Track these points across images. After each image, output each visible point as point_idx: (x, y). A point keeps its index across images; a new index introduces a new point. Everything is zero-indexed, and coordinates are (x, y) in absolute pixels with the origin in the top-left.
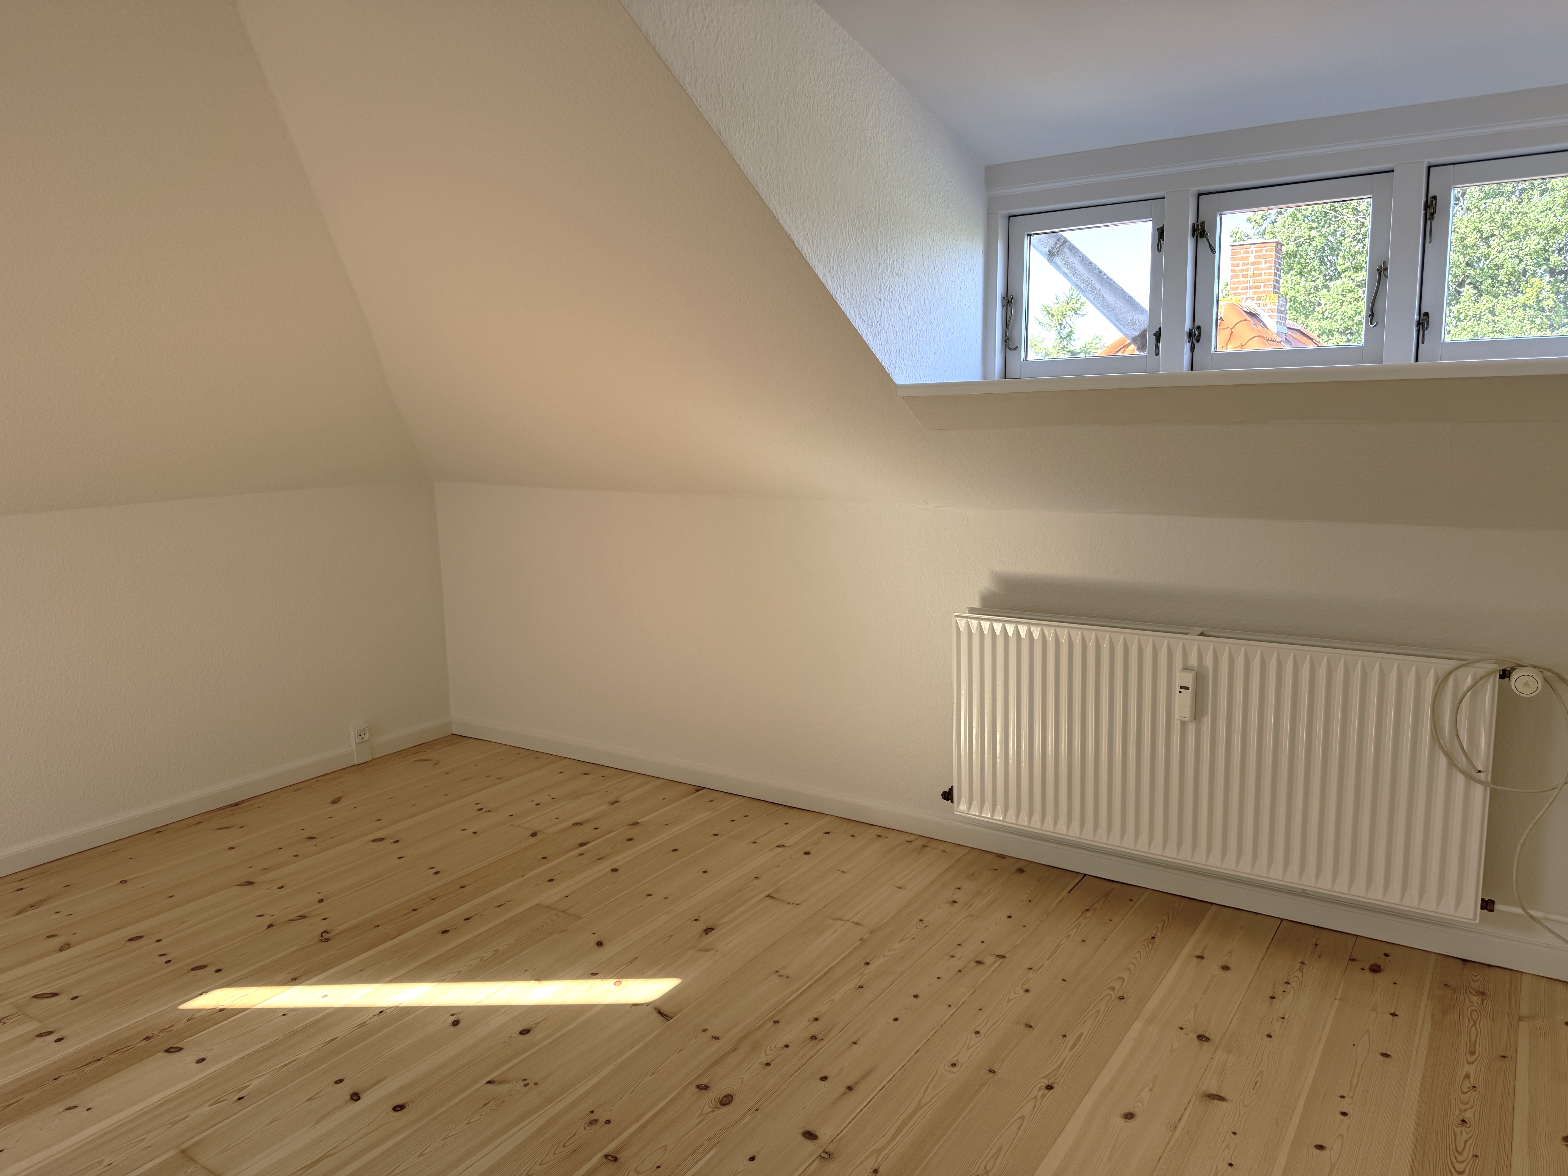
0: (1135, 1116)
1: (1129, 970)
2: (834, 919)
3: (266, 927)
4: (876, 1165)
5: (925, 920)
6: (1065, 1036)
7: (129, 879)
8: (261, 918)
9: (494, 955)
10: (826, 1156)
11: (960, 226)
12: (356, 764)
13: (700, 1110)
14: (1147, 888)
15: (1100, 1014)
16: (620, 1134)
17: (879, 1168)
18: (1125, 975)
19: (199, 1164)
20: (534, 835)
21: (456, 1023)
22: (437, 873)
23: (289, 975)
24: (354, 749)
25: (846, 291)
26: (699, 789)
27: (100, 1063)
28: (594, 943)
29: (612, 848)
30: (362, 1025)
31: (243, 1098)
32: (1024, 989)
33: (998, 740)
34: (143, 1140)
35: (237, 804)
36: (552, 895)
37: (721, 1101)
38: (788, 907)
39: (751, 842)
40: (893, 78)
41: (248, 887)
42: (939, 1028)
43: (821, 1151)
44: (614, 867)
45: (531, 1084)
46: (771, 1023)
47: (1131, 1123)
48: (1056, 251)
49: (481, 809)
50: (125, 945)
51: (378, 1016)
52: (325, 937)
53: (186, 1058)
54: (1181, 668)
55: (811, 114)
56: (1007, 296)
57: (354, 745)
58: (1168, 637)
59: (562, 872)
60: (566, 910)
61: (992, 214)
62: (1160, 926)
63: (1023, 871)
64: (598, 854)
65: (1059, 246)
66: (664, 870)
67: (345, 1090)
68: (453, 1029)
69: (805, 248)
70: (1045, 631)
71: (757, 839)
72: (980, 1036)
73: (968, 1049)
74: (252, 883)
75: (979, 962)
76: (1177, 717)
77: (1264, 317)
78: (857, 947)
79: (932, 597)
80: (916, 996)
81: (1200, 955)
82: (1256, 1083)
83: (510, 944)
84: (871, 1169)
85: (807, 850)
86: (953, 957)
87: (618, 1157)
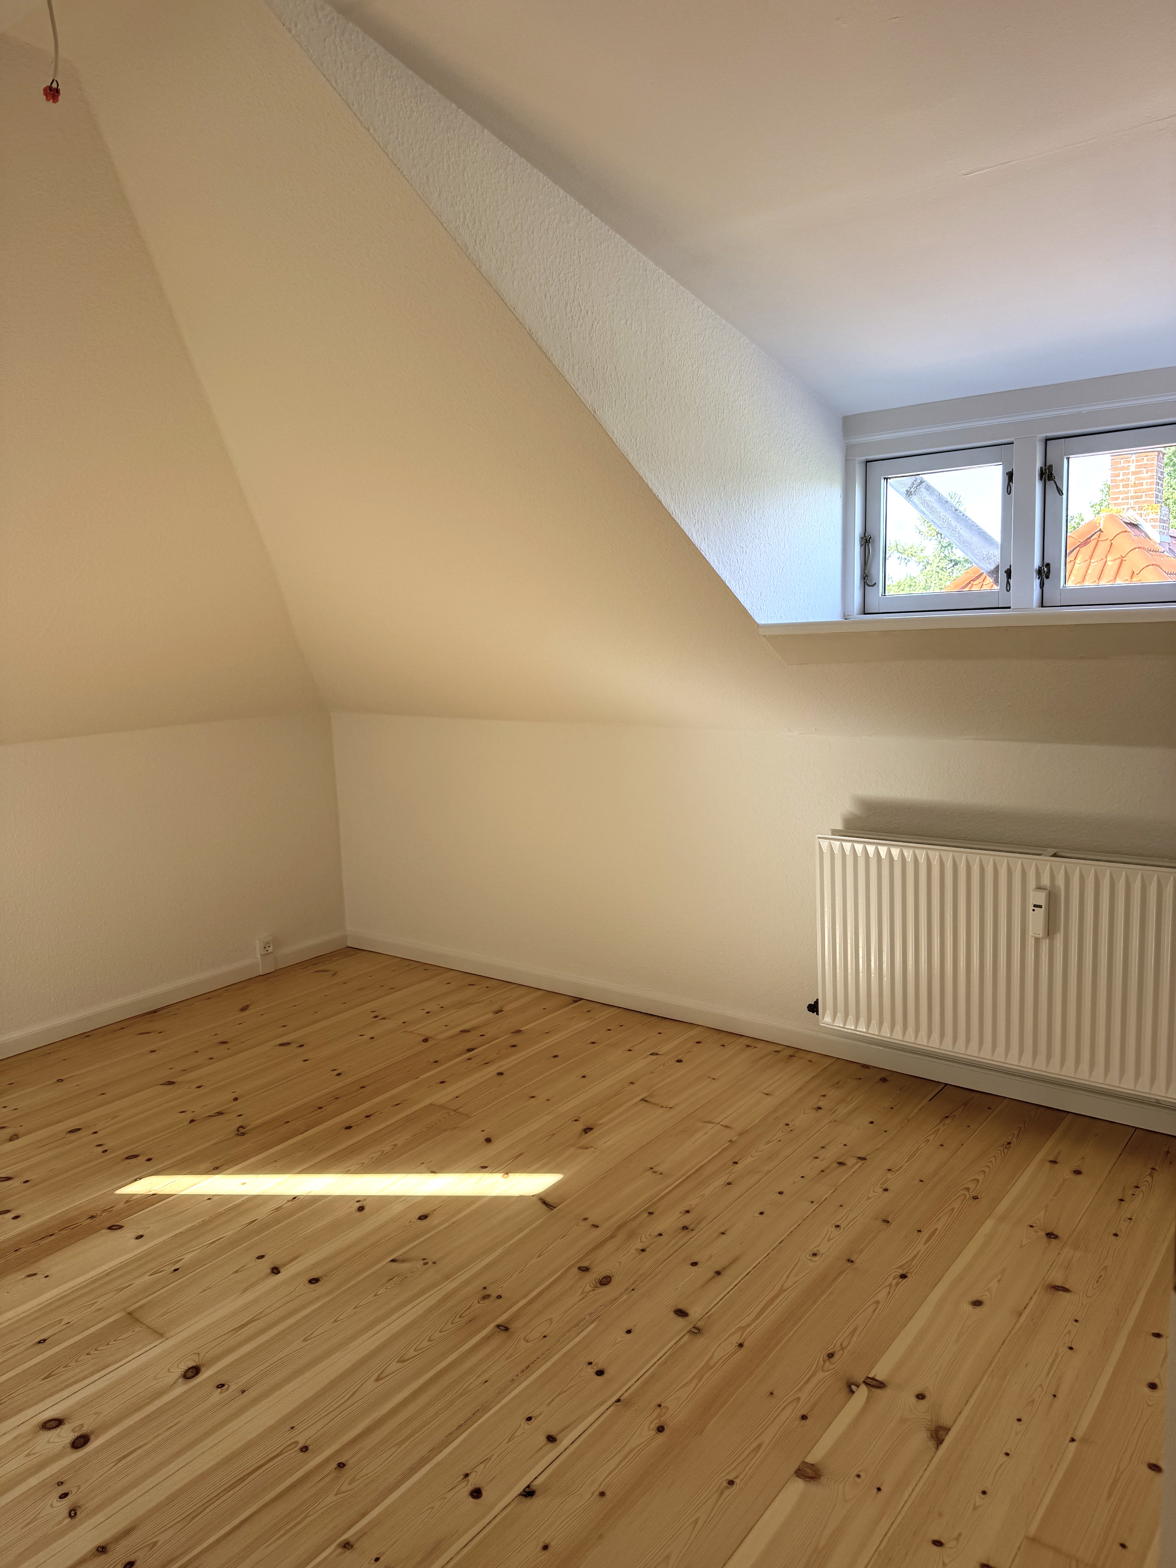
0: (983, 1303)
1: (984, 1172)
2: (705, 1122)
3: (188, 1122)
4: (741, 1340)
5: (791, 1124)
6: (920, 1231)
7: (65, 1078)
8: (183, 1114)
9: (393, 1149)
10: (696, 1331)
11: (819, 474)
12: (261, 974)
13: (582, 1288)
14: (1006, 1097)
15: (955, 1212)
16: (510, 1307)
17: (744, 1342)
18: (980, 1177)
19: (144, 1324)
20: (426, 1040)
21: (361, 1209)
22: (339, 1074)
23: (211, 1164)
24: (260, 961)
25: (710, 542)
26: (577, 1000)
27: (53, 1237)
28: (483, 1140)
29: (497, 1054)
30: (277, 1209)
31: (178, 1269)
32: (883, 1189)
33: (861, 955)
34: (95, 1303)
35: (155, 1012)
36: (443, 1096)
37: (600, 1282)
38: (661, 1110)
39: (626, 1050)
40: (753, 345)
41: (170, 1087)
42: (802, 1222)
43: (692, 1325)
44: (500, 1070)
45: (430, 1263)
46: (646, 1214)
47: (979, 1309)
48: (914, 490)
49: (377, 1017)
50: (66, 1136)
51: (292, 1201)
52: (241, 1132)
53: (125, 1237)
54: (1034, 887)
55: (677, 385)
56: (865, 536)
57: (259, 956)
58: (1023, 858)
59: (452, 1075)
60: (457, 1109)
61: (850, 460)
62: (1016, 1133)
63: (887, 1080)
64: (485, 1059)
65: (916, 486)
66: (544, 1075)
67: (265, 1266)
68: (358, 1214)
69: (672, 507)
70: (904, 852)
71: (633, 1047)
72: (840, 1229)
73: (828, 1241)
74: (173, 1083)
75: (841, 1164)
76: (1031, 934)
77: (1146, 527)
78: (726, 1147)
79: (797, 819)
80: (781, 1193)
81: (1053, 1160)
82: (1100, 1277)
83: (407, 1140)
84: (737, 1343)
85: (680, 1058)
86: (817, 1158)
87: (509, 1327)
